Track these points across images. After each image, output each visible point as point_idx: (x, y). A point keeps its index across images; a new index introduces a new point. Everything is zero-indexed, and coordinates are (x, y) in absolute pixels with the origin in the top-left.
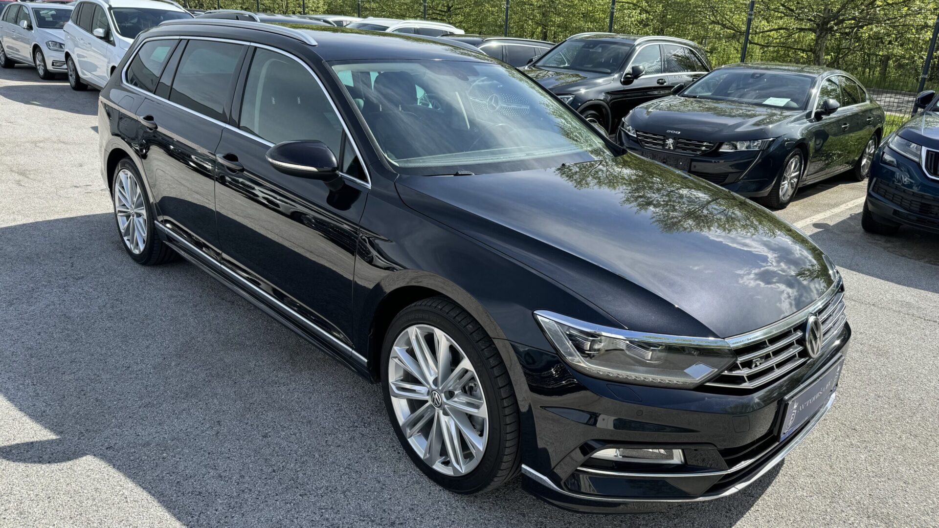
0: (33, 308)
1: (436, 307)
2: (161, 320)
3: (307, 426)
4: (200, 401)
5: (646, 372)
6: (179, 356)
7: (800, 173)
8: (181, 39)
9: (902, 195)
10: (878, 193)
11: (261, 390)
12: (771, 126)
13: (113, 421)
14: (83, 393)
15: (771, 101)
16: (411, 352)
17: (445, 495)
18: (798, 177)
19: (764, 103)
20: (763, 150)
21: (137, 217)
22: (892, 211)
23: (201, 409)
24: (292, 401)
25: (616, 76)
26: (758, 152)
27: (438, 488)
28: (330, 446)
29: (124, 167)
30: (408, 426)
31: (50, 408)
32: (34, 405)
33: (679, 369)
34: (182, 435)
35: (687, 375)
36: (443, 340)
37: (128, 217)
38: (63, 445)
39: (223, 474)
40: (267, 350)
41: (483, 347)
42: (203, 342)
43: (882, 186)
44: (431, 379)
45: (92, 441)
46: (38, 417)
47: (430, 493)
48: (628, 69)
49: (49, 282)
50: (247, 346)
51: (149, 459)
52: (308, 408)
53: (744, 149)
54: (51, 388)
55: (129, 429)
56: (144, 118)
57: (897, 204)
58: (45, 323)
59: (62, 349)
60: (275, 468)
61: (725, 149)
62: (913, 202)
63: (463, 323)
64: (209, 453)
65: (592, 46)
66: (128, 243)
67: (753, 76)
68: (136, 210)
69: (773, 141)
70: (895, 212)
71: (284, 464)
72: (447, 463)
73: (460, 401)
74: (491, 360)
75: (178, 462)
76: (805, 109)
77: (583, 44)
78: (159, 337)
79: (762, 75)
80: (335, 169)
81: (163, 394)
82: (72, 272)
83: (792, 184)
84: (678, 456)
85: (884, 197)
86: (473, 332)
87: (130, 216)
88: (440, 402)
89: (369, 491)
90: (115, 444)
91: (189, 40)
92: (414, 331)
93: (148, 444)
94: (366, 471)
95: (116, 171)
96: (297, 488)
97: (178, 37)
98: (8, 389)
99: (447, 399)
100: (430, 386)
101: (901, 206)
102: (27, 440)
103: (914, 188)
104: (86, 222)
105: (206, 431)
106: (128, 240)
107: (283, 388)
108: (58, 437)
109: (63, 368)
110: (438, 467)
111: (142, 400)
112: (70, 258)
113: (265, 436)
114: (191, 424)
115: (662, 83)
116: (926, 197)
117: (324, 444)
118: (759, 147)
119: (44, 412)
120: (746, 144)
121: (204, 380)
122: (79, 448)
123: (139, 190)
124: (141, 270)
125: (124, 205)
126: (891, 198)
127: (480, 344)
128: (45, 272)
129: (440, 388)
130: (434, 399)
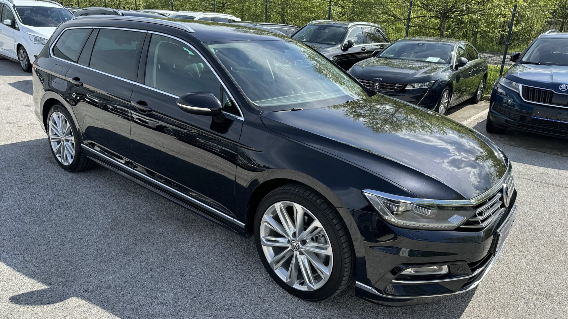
0: (6, 204)
1: (294, 190)
2: (93, 207)
3: (206, 267)
4: (134, 257)
5: (427, 222)
6: (113, 229)
7: (449, 100)
8: (94, 29)
9: (509, 111)
10: (496, 111)
11: (171, 247)
12: (432, 74)
13: (82, 273)
14: (56, 257)
15: (430, 59)
16: (276, 218)
17: (302, 303)
18: (448, 102)
19: (426, 60)
20: (430, 88)
21: (66, 142)
22: (505, 120)
23: (137, 262)
24: (193, 252)
25: (339, 46)
26: (427, 89)
27: (297, 299)
28: (224, 279)
29: (56, 110)
30: (274, 263)
31: (37, 268)
32: (26, 267)
33: (445, 219)
34: (130, 279)
35: (449, 222)
36: (299, 209)
37: (59, 142)
38: (54, 292)
39: (164, 302)
40: (167, 222)
41: (328, 213)
42: (125, 220)
43: (498, 106)
44: (290, 233)
45: (72, 288)
46: (32, 275)
47: (293, 303)
48: (346, 42)
49: (11, 186)
50: (154, 220)
51: (113, 296)
52: (204, 256)
53: (419, 87)
54: (34, 255)
55: (94, 278)
56: (73, 79)
57: (507, 116)
58: (17, 213)
59: (34, 230)
60: (195, 295)
61: (408, 88)
62: (516, 115)
63: (314, 199)
64: (151, 289)
65: (323, 28)
66: (60, 159)
67: (418, 45)
68: (65, 138)
69: (435, 82)
70: (506, 121)
71: (199, 292)
72: (302, 284)
73: (311, 246)
74: (334, 221)
75: (132, 296)
76: (450, 63)
77: (317, 27)
78: (95, 218)
79: (423, 44)
80: (220, 109)
81: (109, 254)
82: (25, 180)
83: (445, 106)
84: (445, 269)
85: (499, 112)
86: (321, 204)
87: (61, 141)
88: (298, 247)
89: (256, 304)
90: (88, 288)
91: (100, 29)
92: (278, 206)
93: (109, 287)
94: (251, 292)
95: (50, 113)
96: (212, 306)
97: (92, 27)
98: (5, 258)
99: (302, 245)
100: (290, 238)
101: (509, 117)
102: (29, 290)
103: (516, 107)
104: (24, 146)
105: (144, 275)
106: (59, 157)
107: (185, 245)
108: (49, 287)
109: (38, 242)
110: (297, 286)
111: (96, 259)
112: (21, 170)
113: (182, 276)
114: (133, 271)
115: (364, 50)
116: (523, 112)
117: (221, 278)
118: (428, 86)
119: (35, 271)
120: (420, 84)
121: (133, 243)
122: (65, 293)
123: (68, 124)
124: (70, 175)
125: (56, 134)
126: (503, 113)
127: (326, 211)
128: (6, 180)
129: (298, 239)
130: (293, 246)
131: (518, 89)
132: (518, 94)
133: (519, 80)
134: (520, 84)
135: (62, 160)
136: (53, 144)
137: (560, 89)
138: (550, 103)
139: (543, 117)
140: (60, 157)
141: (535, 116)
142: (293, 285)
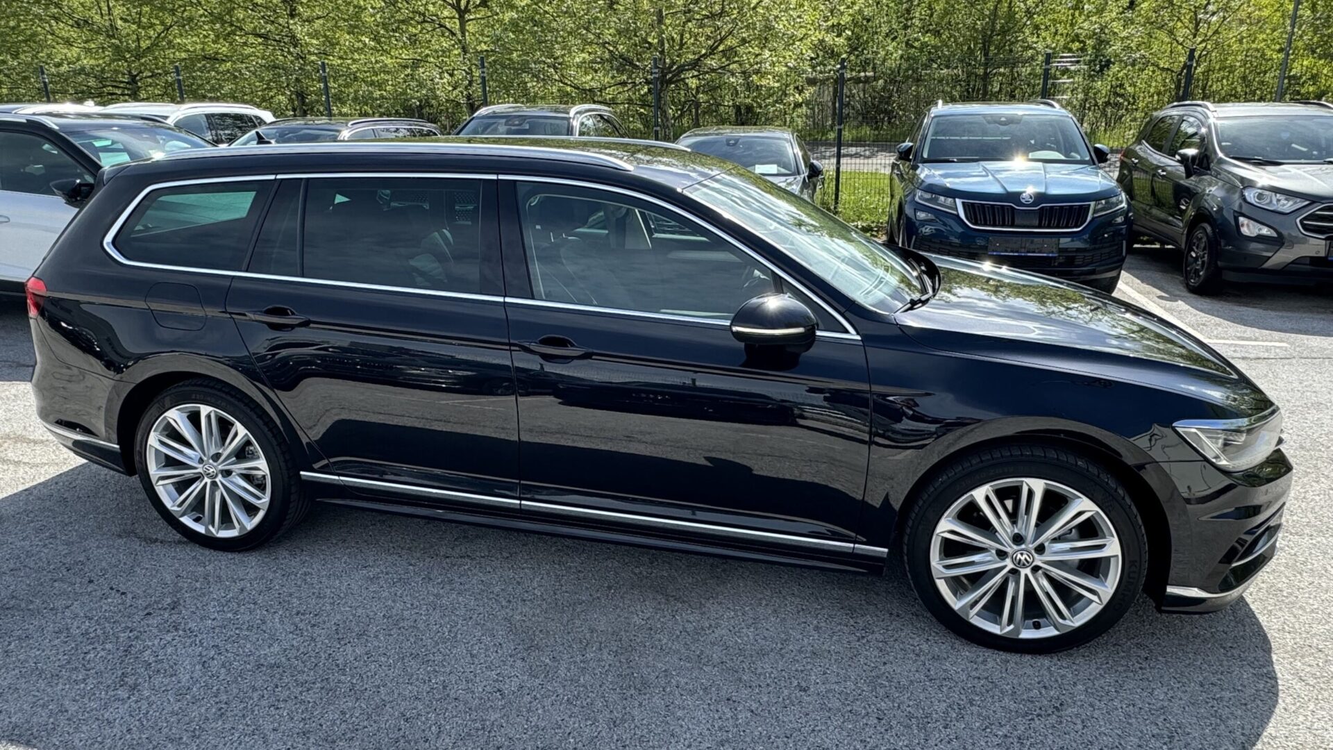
1: (1020, 455)
29: (182, 400)
30: (965, 609)
36: (1036, 487)
66: (196, 526)
72: (1041, 626)
88: (1030, 560)
92: (982, 492)
95: (152, 413)
105: (735, 716)
106: (194, 520)
107: (722, 632)
110: (1028, 634)
111: (596, 720)
112: (91, 582)
113: (803, 690)
114: (704, 717)
117: (870, 668)
121: (621, 662)
130: (1020, 560)
131: (956, 209)
132: (958, 216)
133: (953, 193)
134: (957, 200)
135: (211, 528)
136: (165, 492)
137: (1023, 201)
138: (1013, 226)
139: (1006, 251)
140: (197, 520)
141: (993, 251)
142: (1019, 634)
